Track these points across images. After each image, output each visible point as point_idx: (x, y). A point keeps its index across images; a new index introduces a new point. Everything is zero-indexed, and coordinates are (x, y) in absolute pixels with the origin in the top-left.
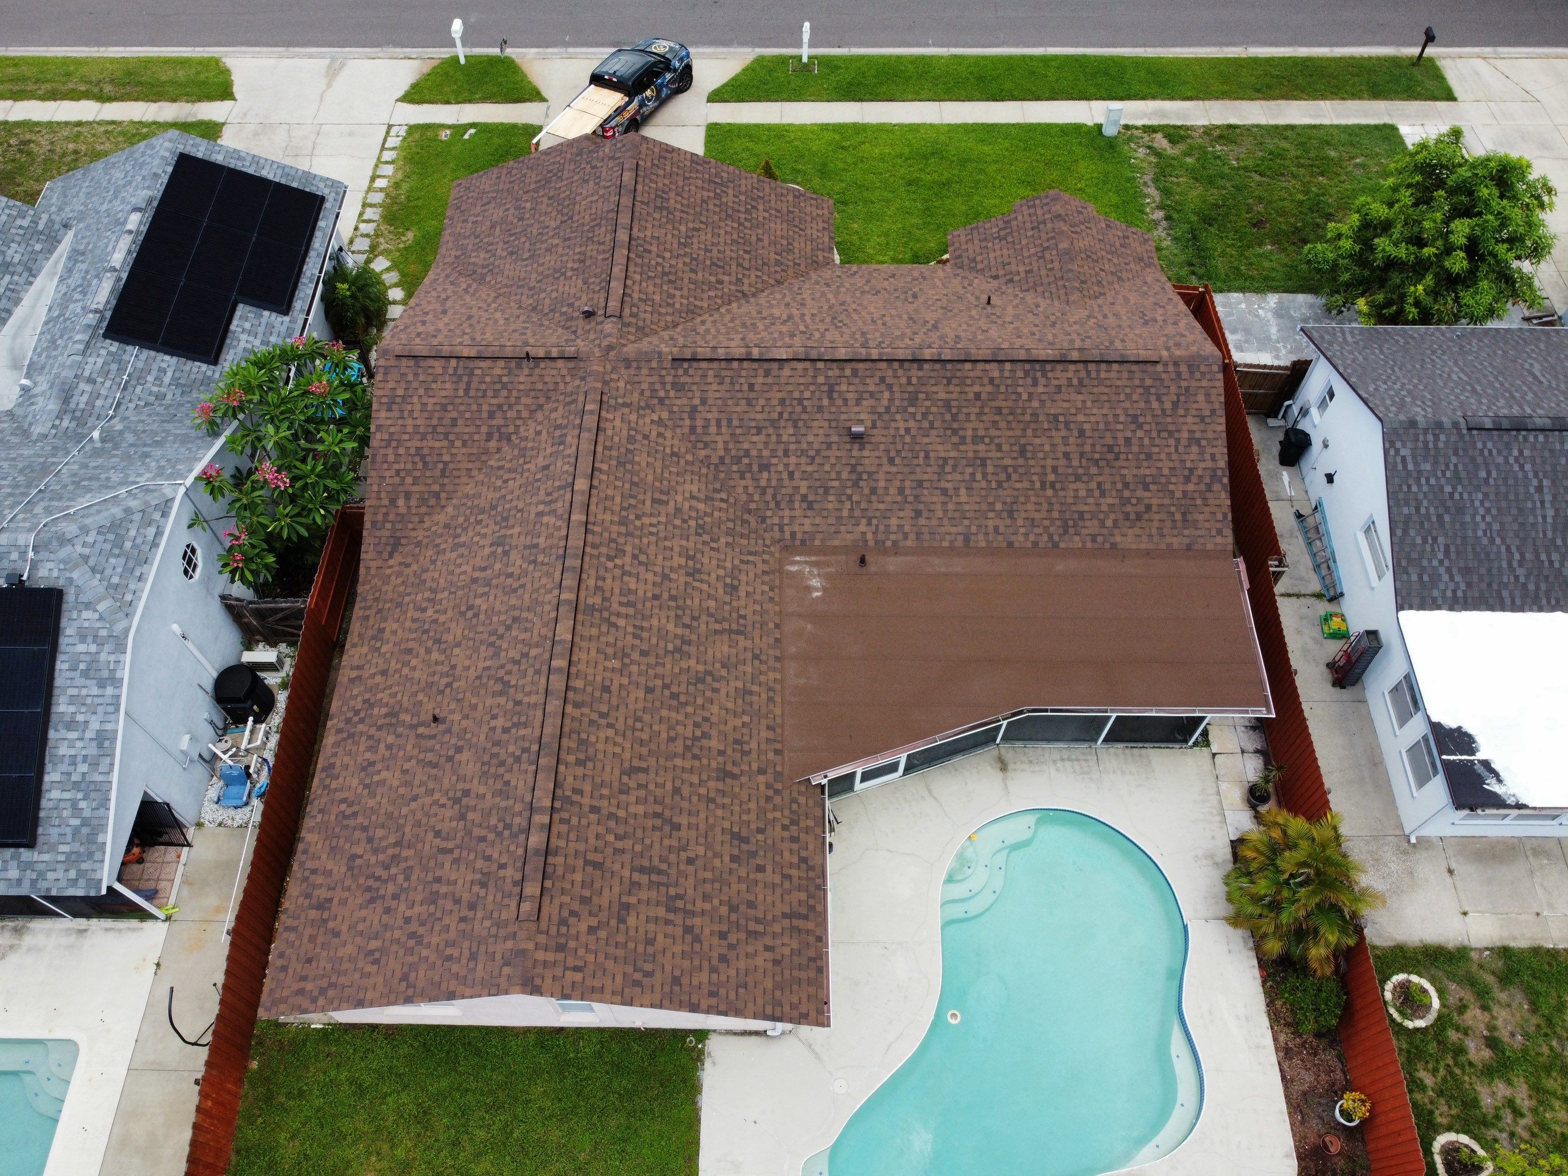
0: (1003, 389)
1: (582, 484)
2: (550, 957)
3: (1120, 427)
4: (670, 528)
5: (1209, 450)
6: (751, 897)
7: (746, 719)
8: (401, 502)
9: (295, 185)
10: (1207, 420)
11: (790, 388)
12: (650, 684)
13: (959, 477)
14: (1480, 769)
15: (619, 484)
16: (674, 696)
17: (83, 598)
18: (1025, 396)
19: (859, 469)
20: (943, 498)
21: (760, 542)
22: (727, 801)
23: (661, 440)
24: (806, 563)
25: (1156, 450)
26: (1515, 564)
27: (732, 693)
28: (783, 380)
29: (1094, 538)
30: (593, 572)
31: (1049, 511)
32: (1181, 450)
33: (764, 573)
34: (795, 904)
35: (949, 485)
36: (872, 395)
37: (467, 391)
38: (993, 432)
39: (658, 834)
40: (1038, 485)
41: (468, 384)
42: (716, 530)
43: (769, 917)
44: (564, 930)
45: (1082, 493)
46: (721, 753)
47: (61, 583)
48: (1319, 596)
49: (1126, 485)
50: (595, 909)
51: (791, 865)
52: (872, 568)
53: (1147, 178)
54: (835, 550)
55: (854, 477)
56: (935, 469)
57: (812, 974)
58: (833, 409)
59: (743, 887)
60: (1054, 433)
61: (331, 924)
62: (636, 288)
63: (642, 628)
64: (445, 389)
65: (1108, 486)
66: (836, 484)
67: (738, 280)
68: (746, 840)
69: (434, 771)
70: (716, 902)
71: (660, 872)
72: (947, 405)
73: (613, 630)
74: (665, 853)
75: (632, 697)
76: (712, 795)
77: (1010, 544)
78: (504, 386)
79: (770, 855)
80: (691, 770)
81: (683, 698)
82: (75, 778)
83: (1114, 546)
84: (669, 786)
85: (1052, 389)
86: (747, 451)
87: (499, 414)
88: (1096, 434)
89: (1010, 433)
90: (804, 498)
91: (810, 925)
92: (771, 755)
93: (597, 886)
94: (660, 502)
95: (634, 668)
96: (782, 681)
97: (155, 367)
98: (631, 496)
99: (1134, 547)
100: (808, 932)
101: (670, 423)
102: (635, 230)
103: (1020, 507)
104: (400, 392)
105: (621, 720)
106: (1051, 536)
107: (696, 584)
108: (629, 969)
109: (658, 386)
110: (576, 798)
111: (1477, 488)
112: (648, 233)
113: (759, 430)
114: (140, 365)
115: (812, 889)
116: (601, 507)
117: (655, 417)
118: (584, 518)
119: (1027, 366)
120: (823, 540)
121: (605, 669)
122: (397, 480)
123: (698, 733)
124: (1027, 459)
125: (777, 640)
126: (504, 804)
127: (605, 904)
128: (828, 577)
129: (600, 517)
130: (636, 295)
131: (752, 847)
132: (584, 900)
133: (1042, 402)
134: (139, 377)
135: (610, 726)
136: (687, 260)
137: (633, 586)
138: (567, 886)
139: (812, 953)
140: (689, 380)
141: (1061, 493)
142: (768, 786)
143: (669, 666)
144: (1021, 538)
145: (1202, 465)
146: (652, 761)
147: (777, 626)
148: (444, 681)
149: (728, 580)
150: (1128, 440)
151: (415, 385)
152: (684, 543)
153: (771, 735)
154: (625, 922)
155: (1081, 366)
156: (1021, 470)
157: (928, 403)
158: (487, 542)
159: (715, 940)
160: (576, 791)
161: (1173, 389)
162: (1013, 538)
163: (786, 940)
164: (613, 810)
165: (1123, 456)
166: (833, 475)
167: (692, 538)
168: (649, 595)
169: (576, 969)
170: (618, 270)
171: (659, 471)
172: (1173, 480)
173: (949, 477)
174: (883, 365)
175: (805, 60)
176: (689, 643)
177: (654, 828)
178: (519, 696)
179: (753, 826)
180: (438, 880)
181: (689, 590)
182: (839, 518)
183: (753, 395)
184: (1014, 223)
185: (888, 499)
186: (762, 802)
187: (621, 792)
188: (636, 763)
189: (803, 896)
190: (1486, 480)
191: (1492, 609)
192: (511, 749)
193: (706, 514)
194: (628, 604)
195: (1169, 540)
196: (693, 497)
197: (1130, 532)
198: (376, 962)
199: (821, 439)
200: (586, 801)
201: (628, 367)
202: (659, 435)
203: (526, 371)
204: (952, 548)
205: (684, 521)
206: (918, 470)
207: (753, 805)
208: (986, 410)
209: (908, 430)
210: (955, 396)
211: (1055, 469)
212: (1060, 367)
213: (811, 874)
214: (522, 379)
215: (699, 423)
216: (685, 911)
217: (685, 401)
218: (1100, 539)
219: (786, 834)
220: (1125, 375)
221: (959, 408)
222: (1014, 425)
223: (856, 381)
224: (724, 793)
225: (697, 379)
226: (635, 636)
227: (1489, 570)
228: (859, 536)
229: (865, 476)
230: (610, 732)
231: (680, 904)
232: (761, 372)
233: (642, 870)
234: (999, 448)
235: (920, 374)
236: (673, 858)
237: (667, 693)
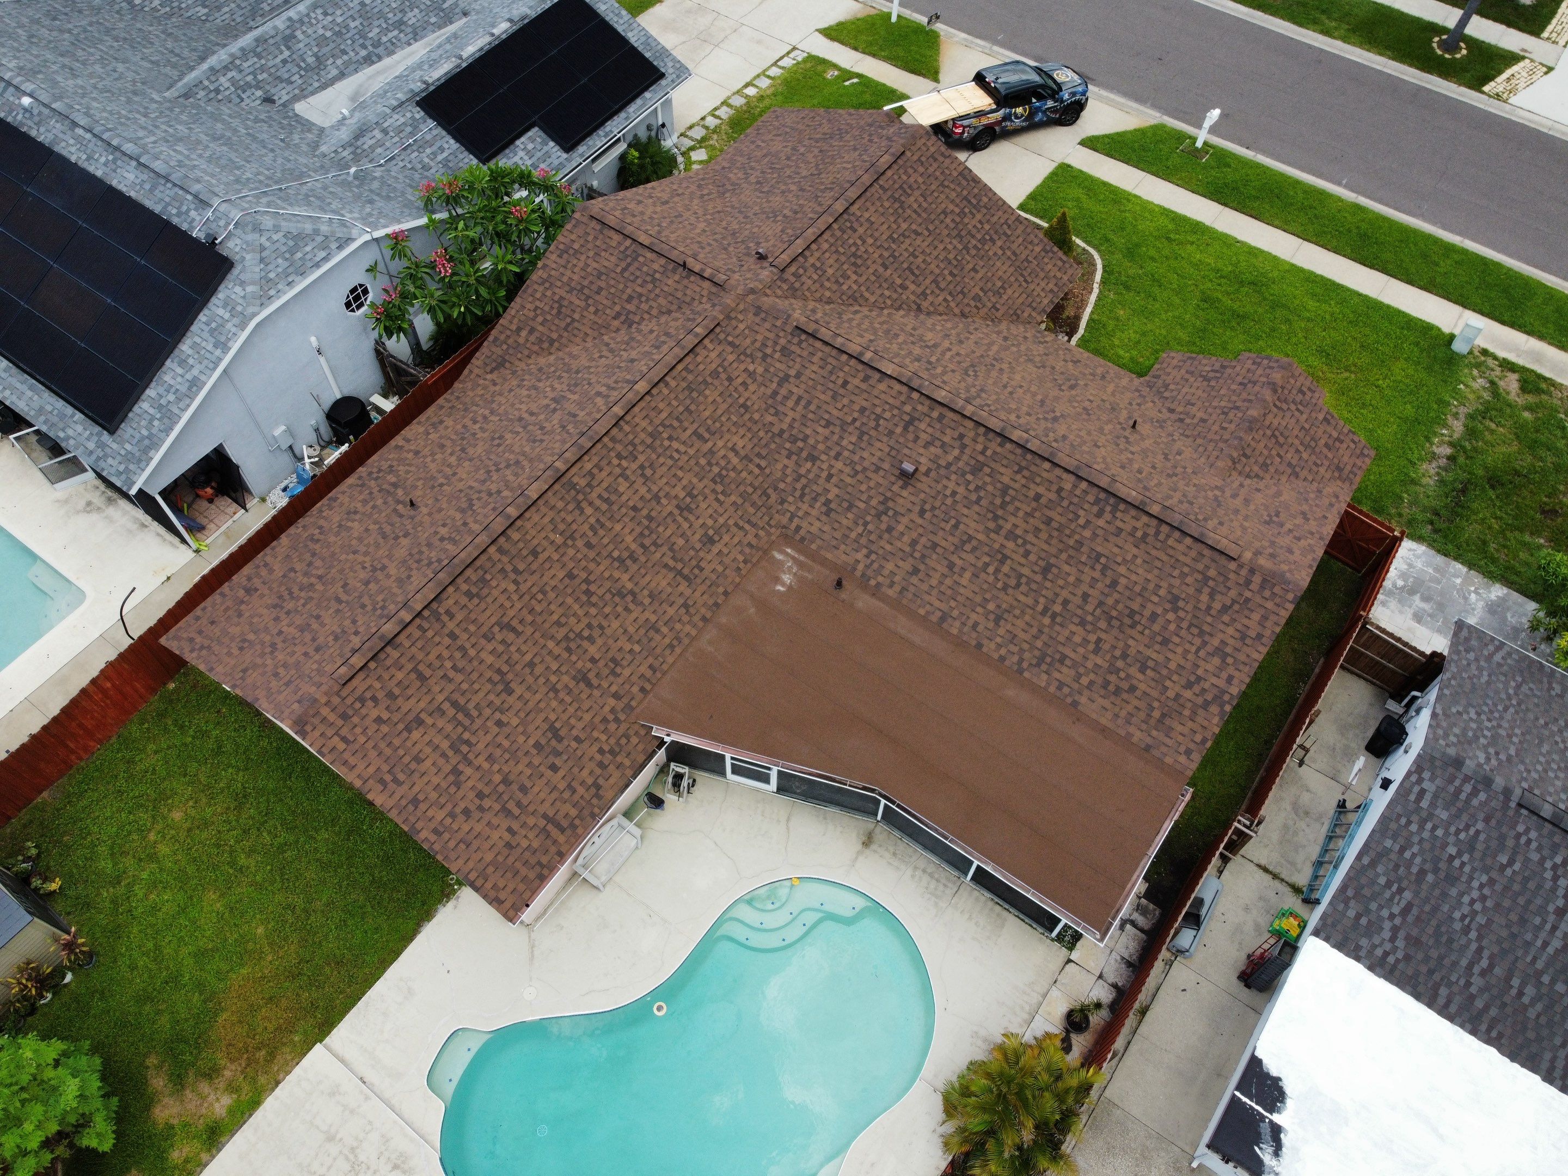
0: (1065, 503)
1: (642, 387)
2: (332, 717)
3: (1156, 599)
4: (692, 462)
5: (1231, 670)
6: (528, 784)
7: (637, 648)
8: (524, 333)
9: (647, 55)
10: (1248, 641)
11: (877, 402)
12: (575, 572)
13: (973, 561)
14: (1265, 1129)
15: (675, 403)
16: (588, 593)
17: (242, 277)
18: (1082, 521)
19: (890, 504)
20: (946, 571)
21: (766, 518)
22: (568, 699)
23: (741, 389)
24: (793, 558)
25: (1176, 640)
26: (1476, 970)
27: (640, 622)
28: (876, 392)
29: (1061, 685)
30: (595, 459)
31: (1036, 637)
32: (1202, 653)
33: (750, 545)
34: (561, 814)
35: (959, 563)
36: (943, 445)
37: (624, 270)
38: (1030, 537)
39: (489, 686)
40: (1040, 608)
41: (629, 265)
42: (733, 486)
43: (531, 808)
44: (358, 705)
45: (1077, 639)
46: (593, 660)
47: (237, 257)
48: (1296, 890)
49: (1124, 656)
50: (394, 707)
51: (583, 783)
52: (844, 595)
53: (1463, 411)
54: (824, 562)
55: (881, 508)
56: (956, 541)
57: (532, 875)
58: (901, 440)
59: (529, 772)
60: (1087, 570)
61: (243, 607)
62: (817, 254)
63: (602, 526)
64: (610, 261)
65: (1106, 647)
66: (862, 505)
67: (924, 294)
68: (560, 740)
69: (381, 541)
70: (496, 767)
71: (467, 715)
72: (1005, 490)
73: (577, 512)
74: (484, 704)
75: (552, 572)
76: (559, 686)
77: (979, 646)
78: (654, 280)
79: (570, 763)
80: (557, 658)
81: (594, 599)
82: (163, 402)
83: (1075, 704)
84: (528, 657)
85: (1112, 529)
86: (807, 437)
87: (635, 302)
88: (1127, 593)
89: (1045, 547)
90: (827, 502)
91: (561, 839)
92: (635, 689)
93: (409, 692)
94: (700, 437)
95: (571, 552)
96: (693, 639)
97: (438, 144)
98: (677, 419)
99: (1094, 716)
100: (555, 842)
101: (759, 379)
102: (856, 206)
103: (1010, 618)
104: (576, 246)
105: (529, 584)
106: (1021, 660)
107: (679, 519)
108: (385, 768)
109: (770, 343)
110: (445, 618)
111: (1486, 870)
112: (867, 215)
113: (828, 424)
114: (428, 137)
115: (586, 812)
116: (644, 413)
117: (751, 368)
118: (621, 413)
119: (1102, 495)
120: (820, 547)
121: (546, 538)
122: (532, 314)
123: (586, 633)
124: (1045, 578)
125: (716, 605)
126: (395, 590)
127: (404, 709)
128: (800, 580)
129: (637, 420)
130: (811, 260)
131: (560, 747)
132: (390, 695)
133: (1095, 535)
134: (421, 146)
135: (515, 582)
136: (886, 254)
137: (621, 489)
138: (386, 676)
139: (544, 860)
140: (798, 351)
141: (1057, 628)
142: (613, 710)
143: (602, 568)
144: (993, 646)
145: (1214, 680)
146: (529, 630)
147: (726, 593)
148: (442, 480)
149: (711, 532)
150: (1154, 617)
151: (590, 246)
152: (695, 480)
153: (649, 673)
154: (410, 732)
155: (1154, 522)
156: (1034, 586)
157: (988, 479)
158: (551, 395)
159: (472, 795)
160: (448, 612)
161: (1233, 593)
162: (985, 642)
163: (531, 835)
164: (468, 645)
165: (1139, 628)
166: (864, 497)
167: (705, 481)
168: (631, 503)
169: (344, 739)
170: (811, 233)
171: (719, 412)
172: (1175, 677)
173: (964, 555)
174: (970, 424)
175: (1199, 144)
176: (635, 560)
177: (490, 680)
178: (470, 520)
179: (574, 732)
180: (318, 617)
181: (669, 520)
182: (846, 536)
183: (842, 391)
184: (1229, 371)
185: (899, 544)
186: (597, 720)
187: (484, 636)
188: (515, 623)
189: (574, 812)
190: (1503, 868)
191: (1417, 996)
192: (433, 554)
193: (734, 469)
194: (606, 501)
195: (1132, 729)
196: (733, 449)
197: (1100, 700)
198: (241, 649)
199: (875, 460)
200: (451, 625)
201: (756, 314)
202: (744, 384)
203: (677, 277)
204: (925, 619)
205: (709, 464)
206: (941, 533)
207: (587, 717)
208: (1037, 514)
209: (954, 493)
210: (1017, 486)
211: (1066, 602)
212: (1133, 512)
213: (595, 801)
214: (670, 282)
215: (783, 392)
216: (465, 757)
217: (783, 367)
218: (1066, 690)
219: (598, 757)
220: (1193, 554)
221: (1014, 498)
222: (1054, 542)
223: (938, 426)
224: (570, 692)
225: (805, 354)
226: (592, 528)
227: (1441, 958)
228: (851, 561)
229: (891, 513)
230: (512, 587)
231: (465, 749)
232: (861, 375)
233: (455, 704)
234: (1026, 554)
235: (999, 449)
236: (487, 712)
237: (584, 587)
